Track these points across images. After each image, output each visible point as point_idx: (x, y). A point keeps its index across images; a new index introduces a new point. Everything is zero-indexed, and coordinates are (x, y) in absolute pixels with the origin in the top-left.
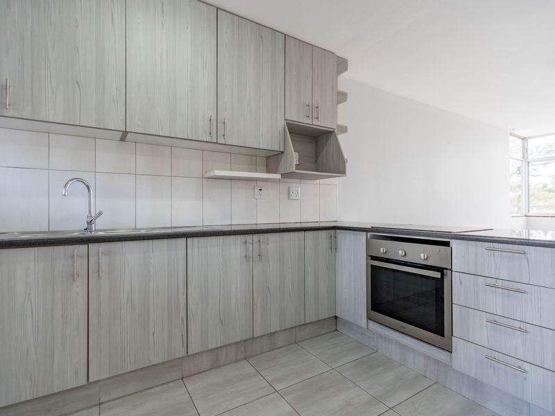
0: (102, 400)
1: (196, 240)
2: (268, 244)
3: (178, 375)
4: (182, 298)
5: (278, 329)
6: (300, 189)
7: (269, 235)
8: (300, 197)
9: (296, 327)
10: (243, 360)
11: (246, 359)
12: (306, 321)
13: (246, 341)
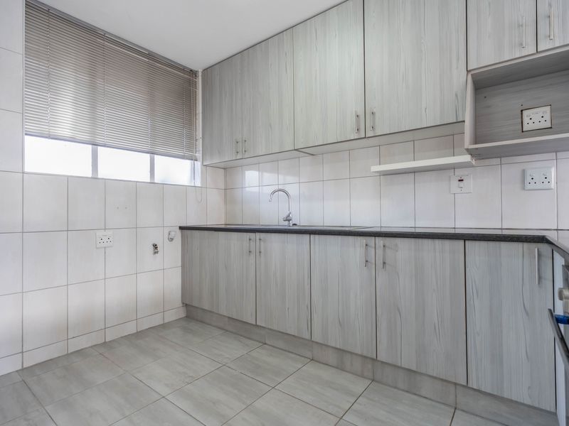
0: (267, 342)
1: (317, 237)
2: (397, 251)
3: (309, 354)
4: (307, 287)
5: (414, 369)
6: (553, 171)
7: (398, 241)
8: (553, 185)
9: (456, 384)
10: (369, 379)
11: (373, 380)
12: (470, 385)
13: (373, 359)
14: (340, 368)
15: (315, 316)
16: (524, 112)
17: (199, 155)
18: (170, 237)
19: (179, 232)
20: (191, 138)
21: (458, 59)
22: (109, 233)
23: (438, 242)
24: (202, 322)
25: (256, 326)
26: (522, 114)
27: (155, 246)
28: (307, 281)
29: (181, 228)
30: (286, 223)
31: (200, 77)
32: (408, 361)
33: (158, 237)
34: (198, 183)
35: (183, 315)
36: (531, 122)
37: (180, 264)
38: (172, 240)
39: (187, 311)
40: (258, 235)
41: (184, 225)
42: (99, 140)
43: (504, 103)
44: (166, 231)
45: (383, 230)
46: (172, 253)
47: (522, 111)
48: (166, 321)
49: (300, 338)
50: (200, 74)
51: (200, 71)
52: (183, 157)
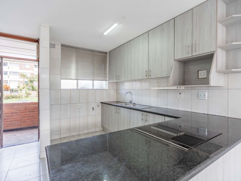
1: (132, 110)
2: (149, 117)
6: (207, 93)
8: (206, 98)
16: (199, 72)
17: (108, 79)
18: (98, 105)
19: (100, 104)
20: (105, 74)
22: (80, 104)
24: (106, 132)
26: (198, 72)
27: (93, 108)
29: (101, 103)
31: (108, 54)
33: (94, 105)
34: (107, 89)
35: (102, 129)
36: (201, 75)
37: (101, 114)
38: (98, 106)
41: (102, 101)
42: (79, 78)
43: (193, 68)
44: (97, 103)
46: (98, 110)
47: (198, 71)
48: (96, 131)
50: (108, 53)
51: (108, 52)
52: (103, 80)
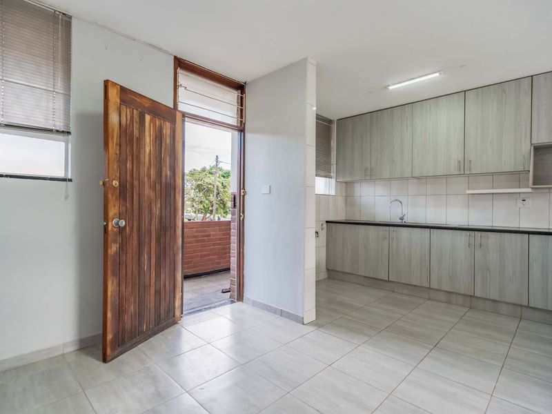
0: (395, 291)
2: (489, 239)
3: (426, 296)
4: (428, 259)
5: (498, 299)
7: (489, 233)
9: (521, 306)
10: (468, 307)
11: (471, 308)
12: (530, 305)
13: (471, 296)
14: (449, 302)
15: (432, 274)
17: (334, 175)
19: (326, 225)
20: (329, 163)
21: (526, 138)
23: (513, 235)
24: (343, 281)
25: (389, 281)
28: (427, 254)
29: (327, 222)
30: (400, 221)
31: (335, 124)
32: (494, 295)
34: (333, 194)
35: (326, 277)
37: (325, 245)
38: (322, 229)
39: (328, 274)
40: (392, 228)
41: (328, 220)
44: (321, 224)
45: (470, 227)
49: (421, 287)
50: (335, 122)
51: (335, 120)
52: (326, 177)
